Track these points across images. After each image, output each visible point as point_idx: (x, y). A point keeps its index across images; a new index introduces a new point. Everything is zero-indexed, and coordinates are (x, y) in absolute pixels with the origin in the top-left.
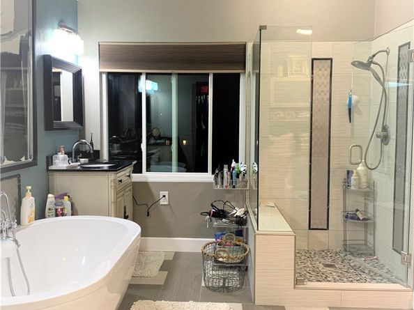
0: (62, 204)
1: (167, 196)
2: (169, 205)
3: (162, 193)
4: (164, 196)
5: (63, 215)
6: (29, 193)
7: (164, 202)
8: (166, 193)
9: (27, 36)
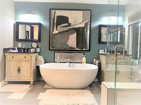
9: (88, 22)
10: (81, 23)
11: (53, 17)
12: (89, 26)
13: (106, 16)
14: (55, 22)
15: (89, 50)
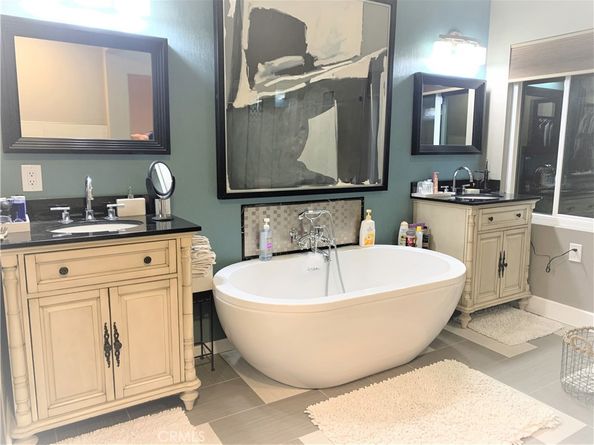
0: (414, 234)
1: (579, 251)
2: (581, 263)
3: (573, 245)
4: (575, 250)
5: (414, 245)
6: (368, 217)
7: (573, 257)
8: (579, 247)
9: (381, 57)
10: (355, 59)
11: (231, 13)
12: (384, 77)
13: (442, 37)
14: (245, 45)
15: (384, 187)
